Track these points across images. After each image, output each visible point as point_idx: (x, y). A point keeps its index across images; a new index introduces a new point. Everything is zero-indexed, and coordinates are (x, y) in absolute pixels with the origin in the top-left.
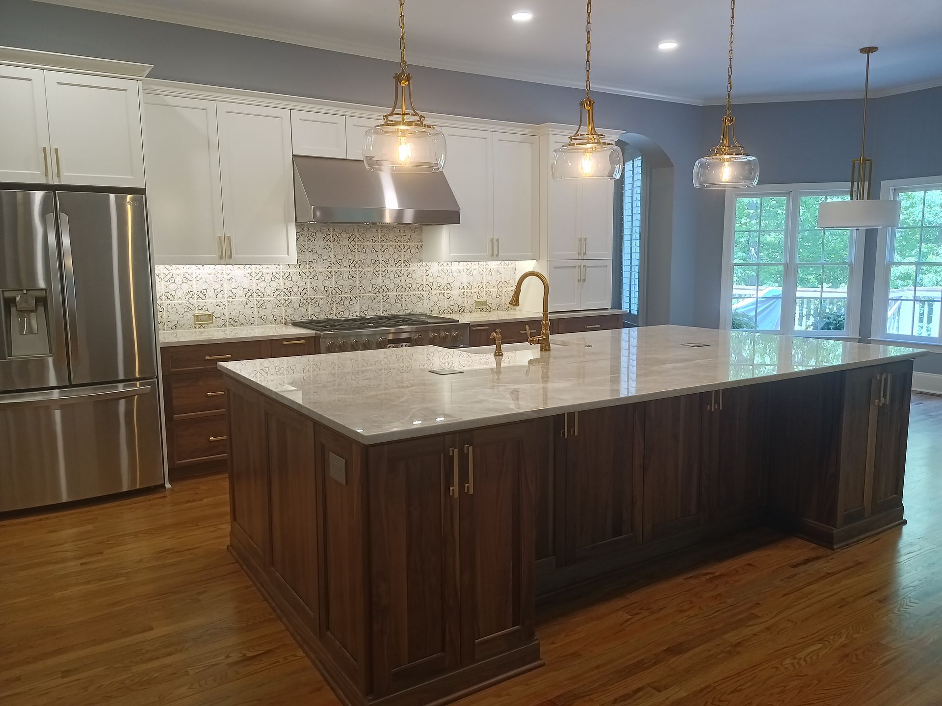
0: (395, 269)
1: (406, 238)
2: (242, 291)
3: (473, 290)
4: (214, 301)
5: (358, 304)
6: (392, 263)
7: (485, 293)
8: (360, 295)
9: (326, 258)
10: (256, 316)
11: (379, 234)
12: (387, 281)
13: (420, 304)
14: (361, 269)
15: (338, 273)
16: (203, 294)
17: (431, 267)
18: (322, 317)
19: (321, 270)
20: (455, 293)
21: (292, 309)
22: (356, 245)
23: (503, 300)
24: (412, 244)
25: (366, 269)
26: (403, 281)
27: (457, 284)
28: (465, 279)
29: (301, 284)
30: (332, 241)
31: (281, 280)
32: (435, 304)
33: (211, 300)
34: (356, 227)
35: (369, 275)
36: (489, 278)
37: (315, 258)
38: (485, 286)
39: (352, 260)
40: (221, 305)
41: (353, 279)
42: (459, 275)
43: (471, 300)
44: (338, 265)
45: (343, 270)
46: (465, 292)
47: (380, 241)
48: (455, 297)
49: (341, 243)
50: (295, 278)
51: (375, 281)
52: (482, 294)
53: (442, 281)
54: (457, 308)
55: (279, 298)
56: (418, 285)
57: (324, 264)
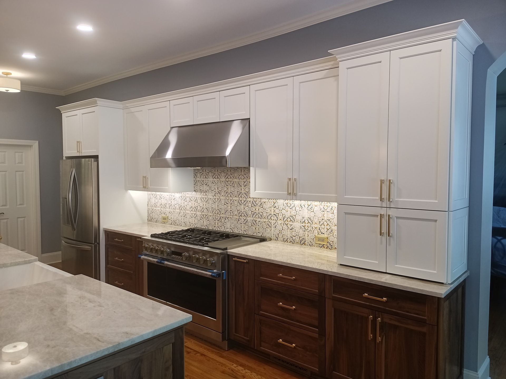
2: (178, 206)
3: (313, 226)
7: (326, 230)
8: (230, 216)
9: (213, 189)
10: (183, 222)
11: (243, 173)
12: (246, 208)
13: (268, 230)
14: (231, 198)
15: (219, 200)
17: (278, 201)
19: (210, 197)
20: (297, 225)
21: (197, 220)
22: (229, 181)
25: (234, 198)
26: (257, 209)
27: (298, 218)
28: (306, 214)
29: (201, 205)
31: (193, 202)
32: (280, 232)
33: (168, 209)
35: (236, 203)
36: (330, 216)
37: (208, 189)
38: (326, 224)
39: (226, 191)
40: (171, 212)
41: (227, 204)
42: (300, 209)
43: (311, 235)
44: (219, 195)
45: (222, 198)
46: (306, 226)
47: (243, 179)
48: (297, 229)
49: (221, 179)
50: (199, 201)
51: (239, 207)
52: (322, 231)
53: (286, 213)
54: (298, 239)
55: (192, 212)
56: (267, 214)
57: (212, 193)
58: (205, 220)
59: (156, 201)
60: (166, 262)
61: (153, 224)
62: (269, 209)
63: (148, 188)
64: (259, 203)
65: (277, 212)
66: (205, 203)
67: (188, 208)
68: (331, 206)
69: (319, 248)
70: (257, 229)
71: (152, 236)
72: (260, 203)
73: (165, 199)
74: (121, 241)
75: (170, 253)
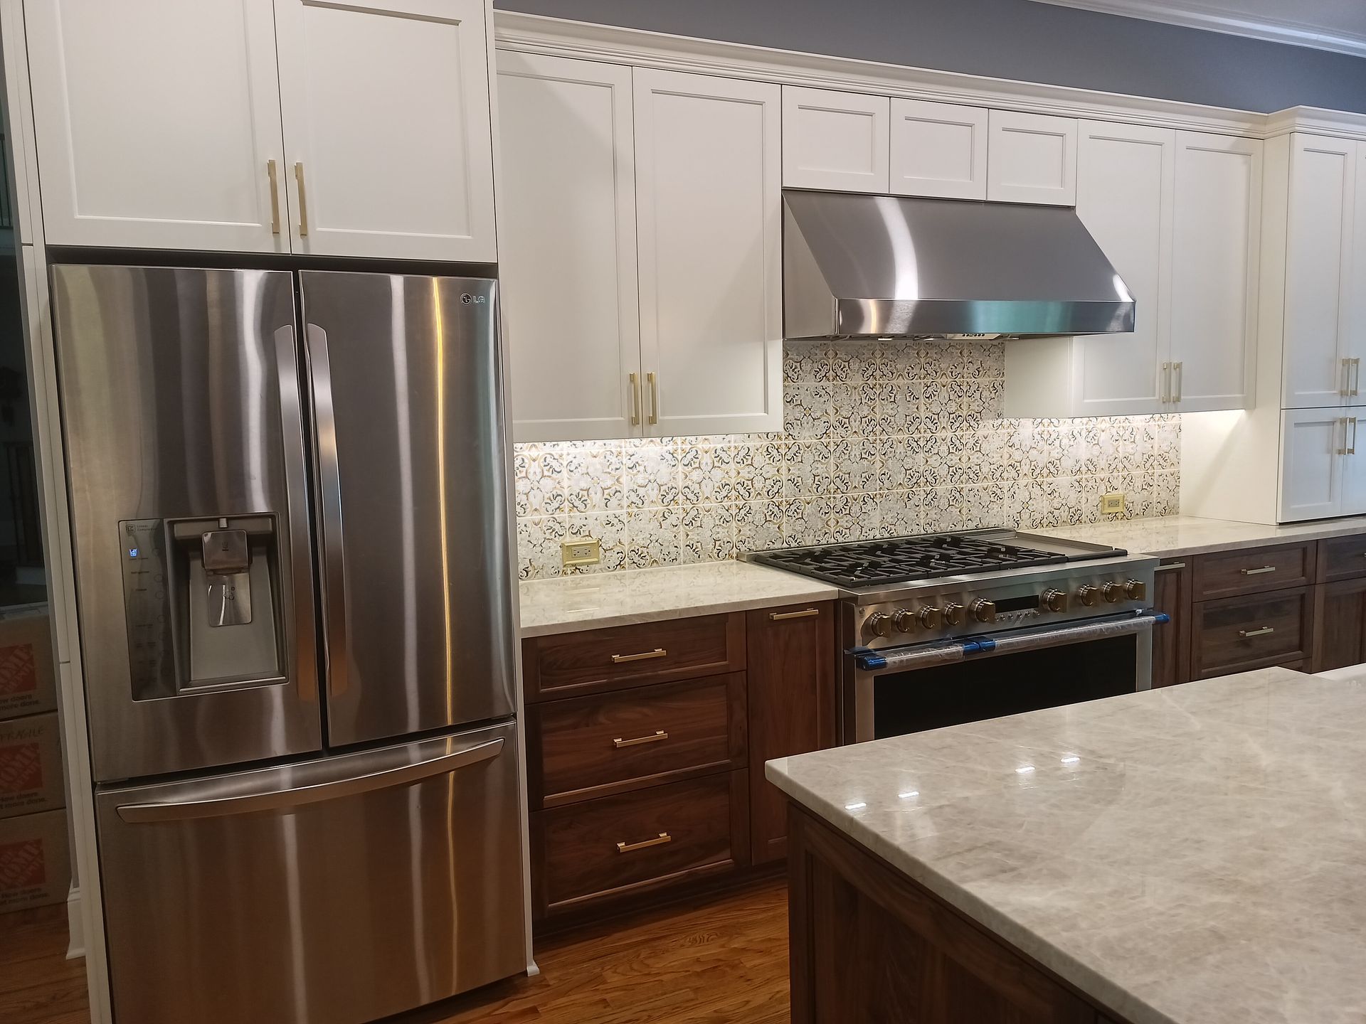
0: (950, 434)
1: (972, 368)
2: (656, 491)
3: (1097, 476)
4: (601, 513)
5: (878, 511)
6: (944, 421)
7: (1121, 479)
8: (881, 492)
9: (818, 414)
10: (682, 544)
12: (934, 461)
13: (995, 508)
14: (885, 437)
15: (842, 447)
16: (581, 499)
17: (1020, 429)
18: (809, 541)
19: (808, 442)
20: (1063, 481)
21: (753, 527)
22: (878, 386)
23: (1155, 495)
24: (984, 381)
25: (894, 437)
26: (964, 459)
27: (1067, 463)
28: (1083, 451)
29: (770, 471)
30: (831, 378)
31: (733, 465)
32: (1025, 505)
33: (596, 513)
35: (900, 449)
36: (1130, 448)
37: (797, 415)
38: (1120, 466)
39: (869, 417)
40: (615, 521)
41: (869, 458)
43: (1093, 497)
44: (841, 430)
45: (852, 439)
48: (1063, 491)
49: (848, 382)
50: (759, 460)
51: (910, 460)
52: (1115, 483)
54: (1067, 513)
55: (726, 503)
56: (992, 467)
57: (815, 428)
67: (707, 490)
69: (1107, 523)
72: (972, 441)
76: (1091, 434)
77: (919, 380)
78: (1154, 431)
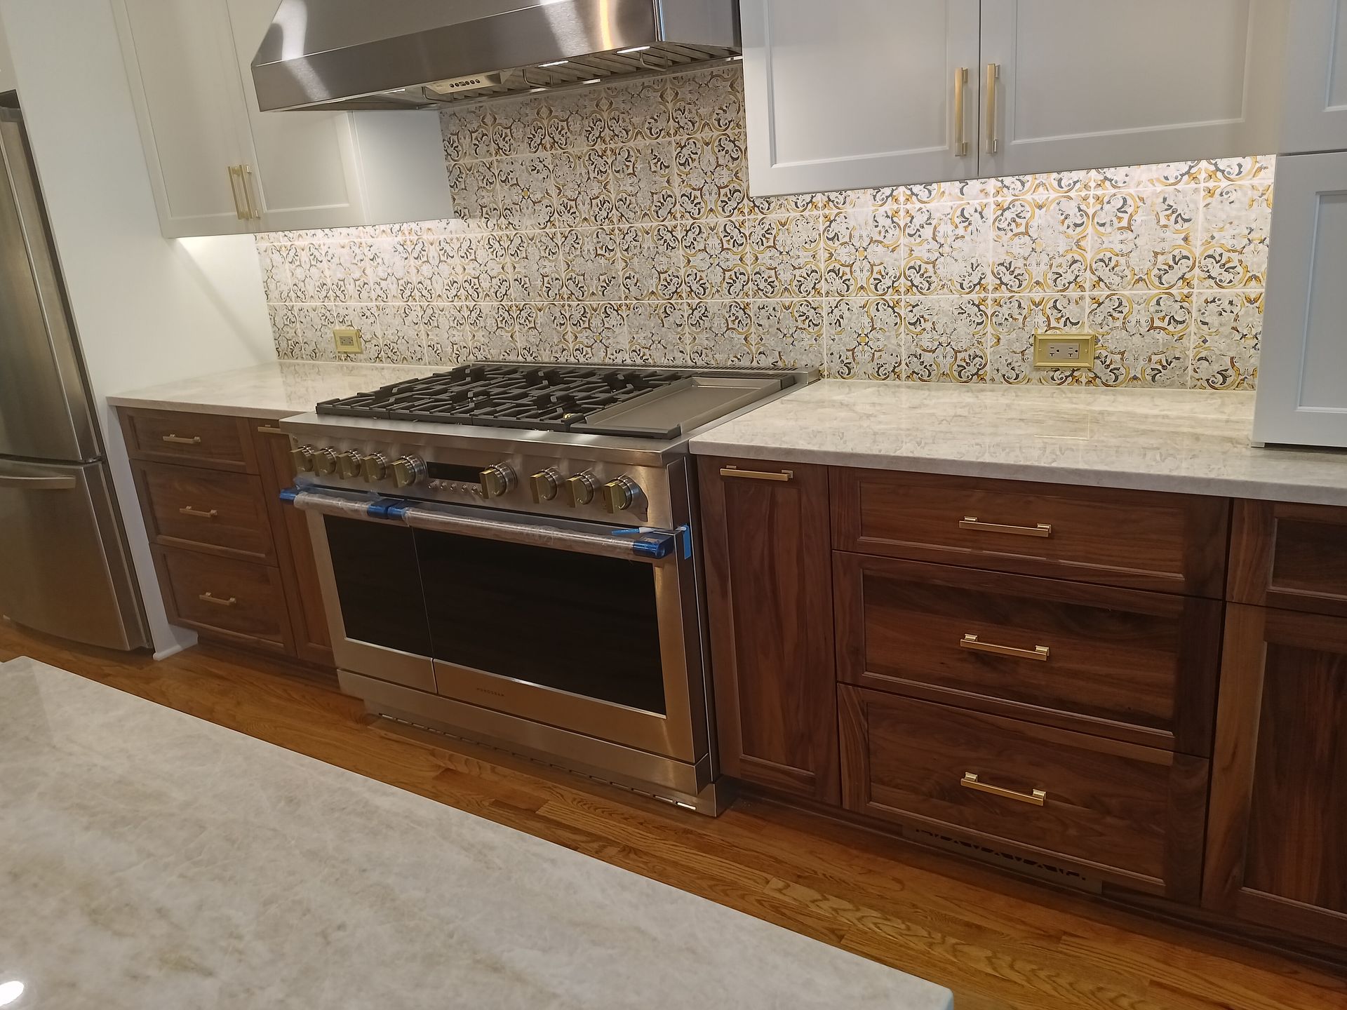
0: (722, 220)
2: (396, 285)
3: (1025, 295)
4: (358, 306)
6: (711, 200)
7: (1088, 305)
8: (628, 302)
10: (425, 344)
11: (670, 106)
12: (699, 260)
13: (806, 339)
15: (571, 240)
16: (341, 289)
17: (848, 209)
18: (546, 357)
19: (531, 232)
20: (942, 302)
22: (609, 152)
23: (1191, 342)
25: (638, 225)
26: (749, 259)
27: (951, 269)
28: (988, 248)
30: (548, 146)
31: (457, 260)
32: (862, 339)
33: (354, 303)
34: (603, 95)
35: (648, 242)
36: (1114, 240)
38: (1088, 278)
39: (601, 198)
40: (368, 314)
41: (607, 254)
42: (961, 231)
43: (1014, 335)
44: (566, 217)
45: (583, 228)
46: (989, 302)
47: (672, 132)
48: (942, 321)
49: (570, 149)
50: (482, 255)
51: (664, 260)
52: (1071, 312)
53: (889, 259)
54: (949, 360)
55: (457, 304)
56: (797, 272)
57: (536, 215)
58: (517, 327)
59: (300, 273)
60: (410, 513)
61: (304, 365)
62: (806, 250)
63: (259, 218)
64: (758, 228)
65: (844, 258)
66: (508, 260)
67: (438, 288)
68: (1119, 196)
69: (1048, 389)
70: (753, 339)
71: (322, 409)
72: (759, 231)
73: (335, 260)
74: (190, 441)
75: (420, 471)
76: (1009, 215)
77: (668, 139)
78: (1190, 196)
